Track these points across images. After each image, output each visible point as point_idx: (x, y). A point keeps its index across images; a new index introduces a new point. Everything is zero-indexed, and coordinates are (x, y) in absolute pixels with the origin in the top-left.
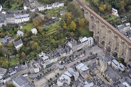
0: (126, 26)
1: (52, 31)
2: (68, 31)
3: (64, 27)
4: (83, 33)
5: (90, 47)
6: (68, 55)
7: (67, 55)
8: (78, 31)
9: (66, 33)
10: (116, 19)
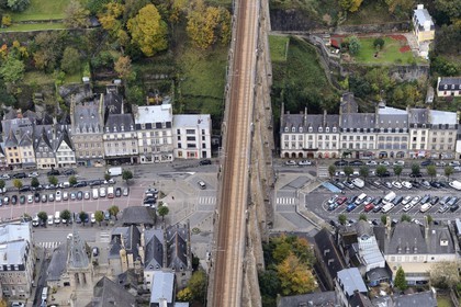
0: (429, 126)
1: (40, 22)
2: (115, 45)
3: (102, 20)
4: (189, 83)
5: (182, 167)
6: (49, 161)
7: (43, 161)
8: (170, 62)
9: (103, 54)
10: (403, 70)
